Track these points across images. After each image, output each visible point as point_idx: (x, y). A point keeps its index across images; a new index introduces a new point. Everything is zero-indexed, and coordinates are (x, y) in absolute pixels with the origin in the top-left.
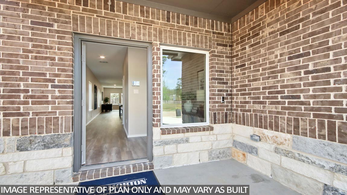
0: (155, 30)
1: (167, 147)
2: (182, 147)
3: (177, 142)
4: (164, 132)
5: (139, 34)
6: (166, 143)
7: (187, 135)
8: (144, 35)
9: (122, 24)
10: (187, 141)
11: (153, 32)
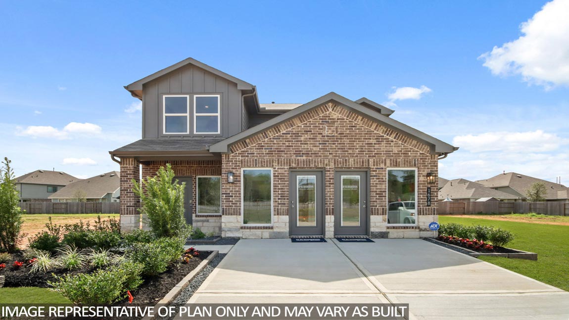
0: (193, 170)
1: (198, 223)
2: (205, 224)
3: (203, 221)
4: (196, 216)
5: (186, 173)
6: (198, 221)
7: (208, 218)
8: (189, 173)
9: (180, 170)
10: (208, 221)
11: (192, 171)
